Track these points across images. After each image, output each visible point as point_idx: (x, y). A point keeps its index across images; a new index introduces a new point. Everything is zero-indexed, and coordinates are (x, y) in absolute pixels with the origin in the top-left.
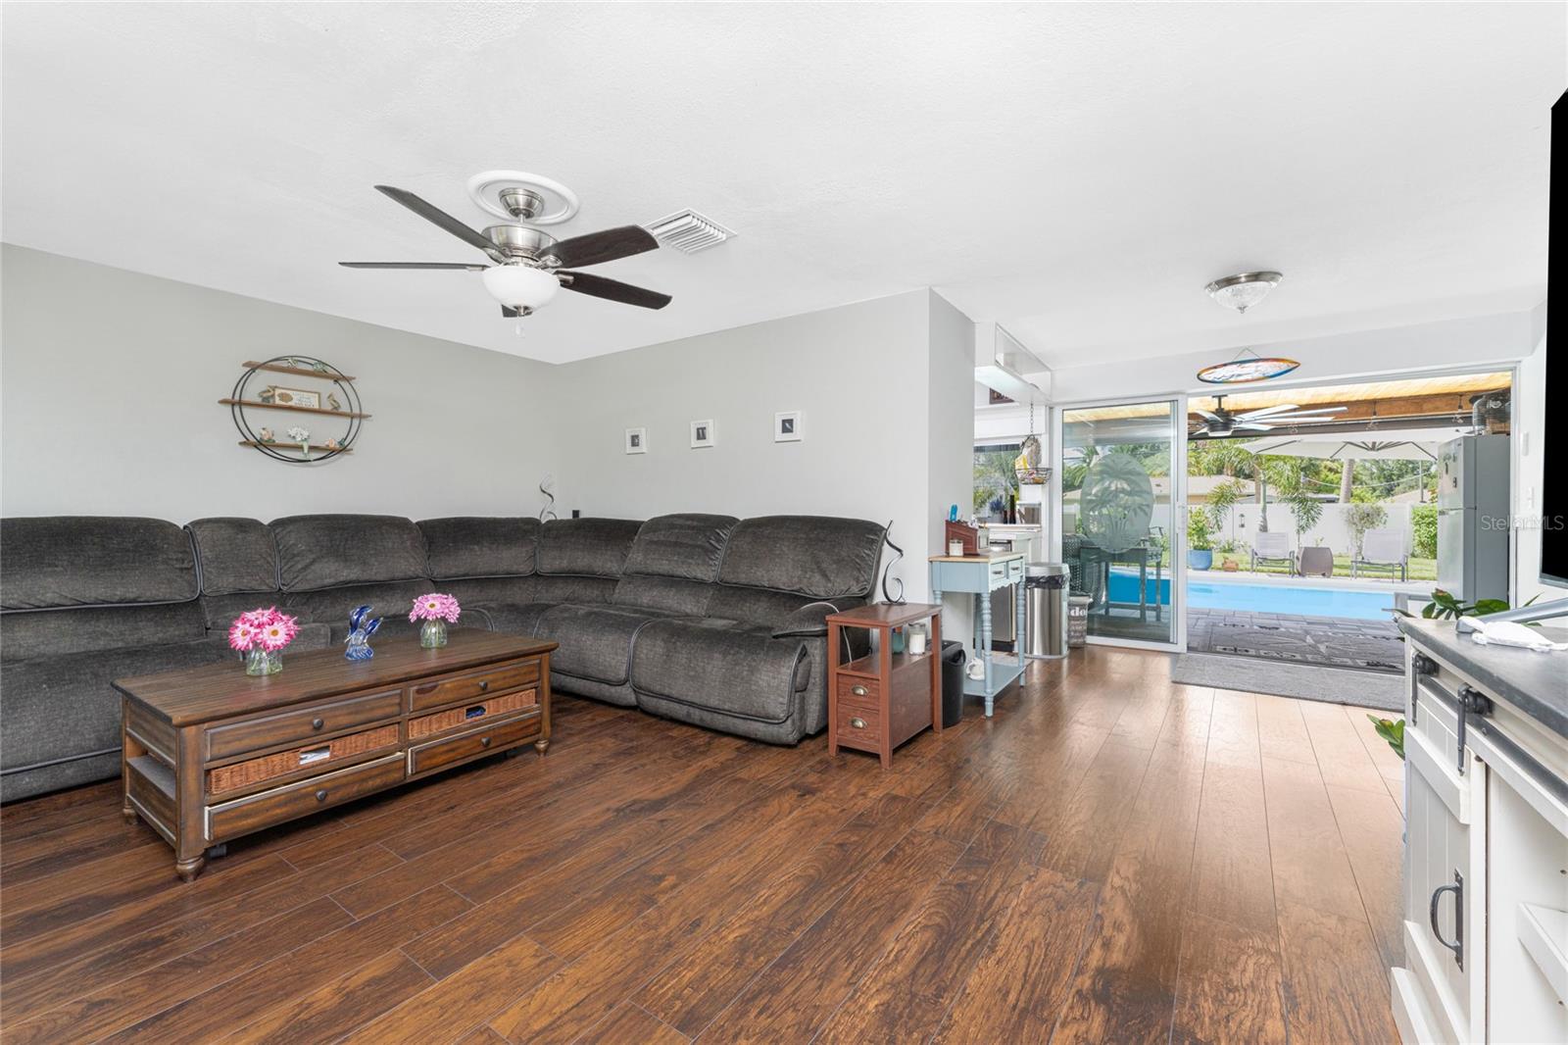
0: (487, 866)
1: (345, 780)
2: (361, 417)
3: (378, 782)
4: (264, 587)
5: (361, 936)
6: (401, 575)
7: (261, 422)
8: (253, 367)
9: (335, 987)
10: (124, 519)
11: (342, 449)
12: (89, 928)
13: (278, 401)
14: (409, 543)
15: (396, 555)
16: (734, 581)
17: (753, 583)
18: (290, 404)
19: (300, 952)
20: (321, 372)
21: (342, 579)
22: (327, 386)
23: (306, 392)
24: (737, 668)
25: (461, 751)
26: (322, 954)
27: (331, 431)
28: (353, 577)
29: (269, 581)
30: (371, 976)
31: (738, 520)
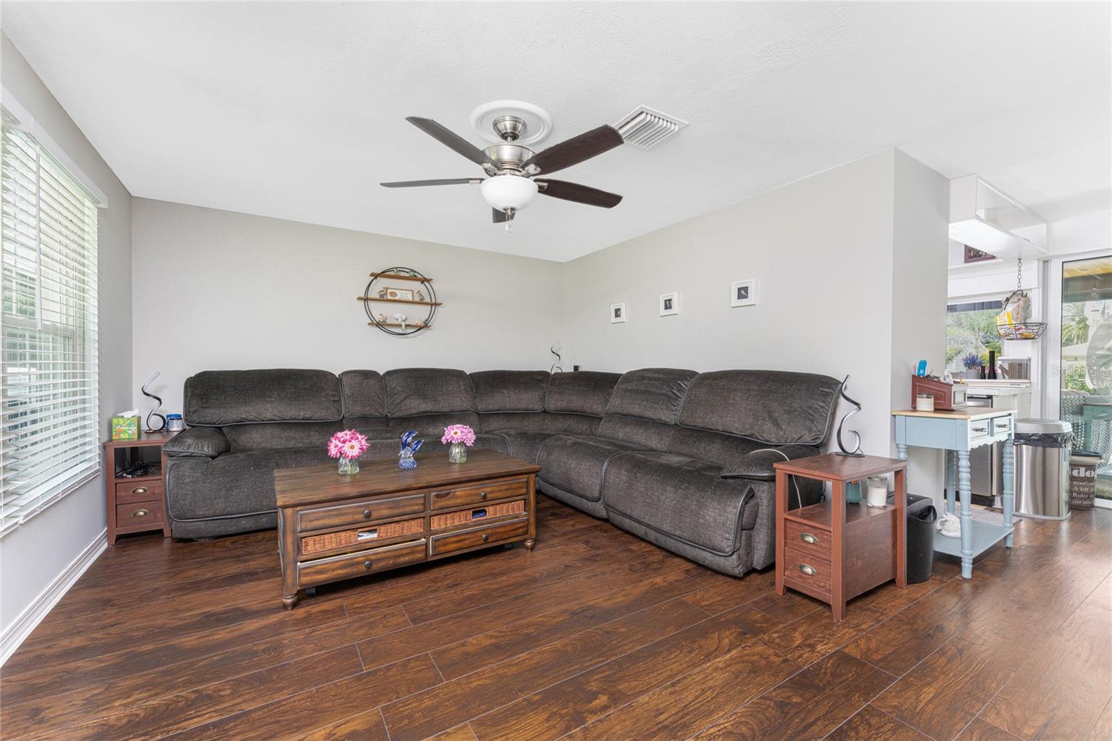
0: (463, 645)
1: (383, 555)
2: (436, 304)
3: (407, 558)
4: (377, 414)
5: (362, 687)
6: (458, 409)
7: (379, 310)
8: (375, 276)
9: (328, 731)
10: (307, 371)
11: (426, 326)
12: (228, 633)
13: (389, 297)
14: (462, 388)
15: (455, 395)
16: (692, 424)
17: (709, 427)
18: (396, 298)
19: (321, 690)
20: (414, 277)
21: (422, 410)
22: (417, 286)
23: (405, 290)
24: (687, 501)
25: (467, 542)
26: (333, 696)
27: (418, 314)
28: (428, 409)
29: (381, 410)
30: (353, 728)
31: (698, 373)
